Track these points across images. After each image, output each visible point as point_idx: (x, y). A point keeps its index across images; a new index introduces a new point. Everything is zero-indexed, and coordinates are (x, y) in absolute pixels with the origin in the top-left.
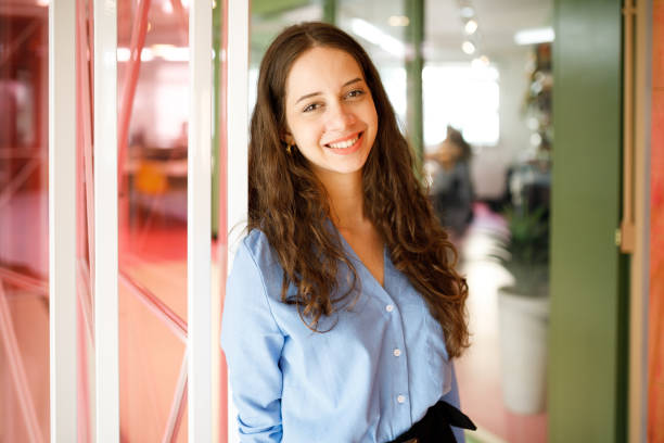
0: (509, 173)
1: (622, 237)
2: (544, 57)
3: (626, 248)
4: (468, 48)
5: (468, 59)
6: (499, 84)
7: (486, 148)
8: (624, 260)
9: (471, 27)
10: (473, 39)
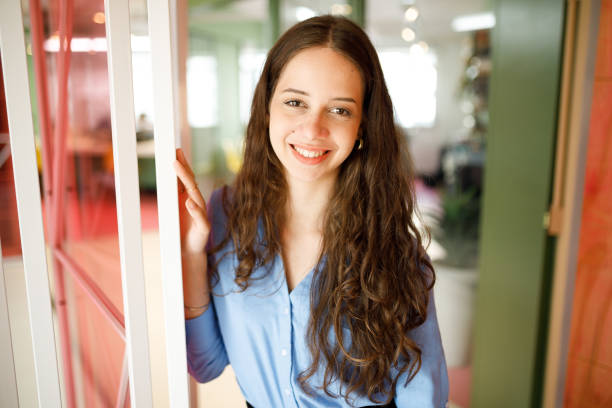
0: (443, 152)
1: (551, 220)
2: (482, 42)
3: (554, 230)
4: (408, 35)
5: (408, 45)
6: (438, 69)
7: (423, 130)
8: (551, 241)
9: (411, 15)
10: (413, 26)
